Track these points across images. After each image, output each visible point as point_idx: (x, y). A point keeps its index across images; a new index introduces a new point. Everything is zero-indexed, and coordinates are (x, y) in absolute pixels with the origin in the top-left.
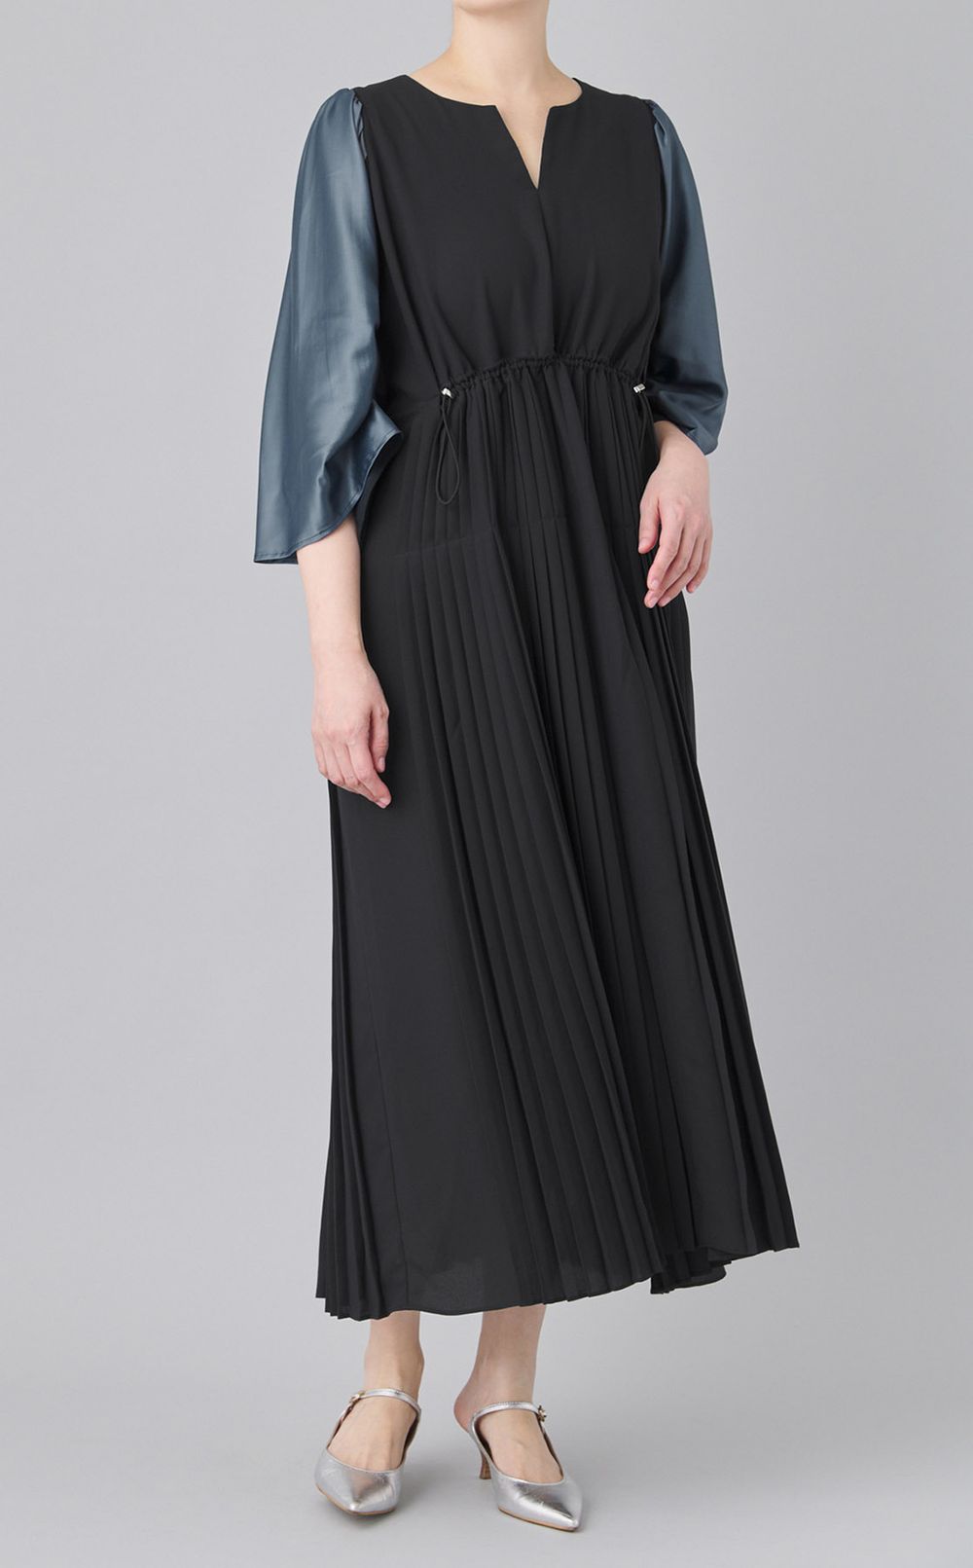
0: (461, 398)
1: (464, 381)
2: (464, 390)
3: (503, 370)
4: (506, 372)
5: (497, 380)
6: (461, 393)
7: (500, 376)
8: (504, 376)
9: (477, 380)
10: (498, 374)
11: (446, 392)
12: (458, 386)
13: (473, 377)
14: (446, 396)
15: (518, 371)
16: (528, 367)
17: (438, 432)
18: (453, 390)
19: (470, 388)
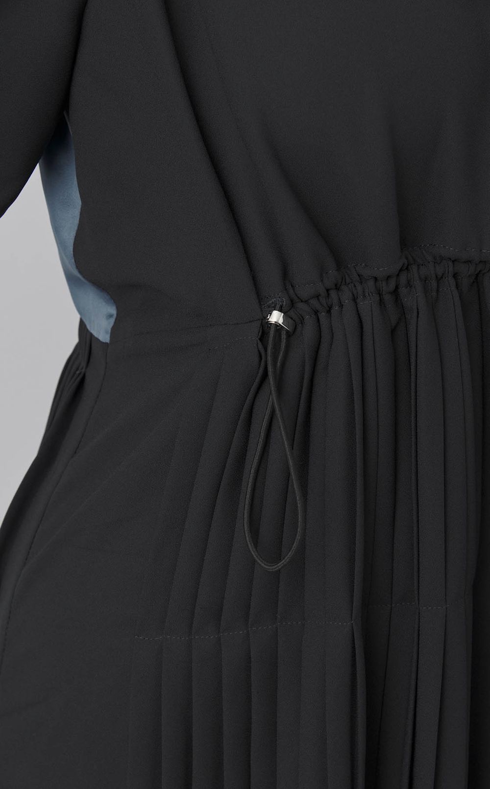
0: (308, 331)
1: (318, 297)
2: (316, 312)
3: (403, 279)
4: (409, 285)
5: (387, 298)
6: (309, 320)
7: (395, 292)
8: (403, 291)
9: (346, 296)
10: (392, 286)
11: (276, 317)
12: (300, 305)
13: (337, 288)
14: (277, 325)
15: (434, 284)
16: (455, 276)
17: (248, 402)
18: (292, 313)
19: (329, 312)
